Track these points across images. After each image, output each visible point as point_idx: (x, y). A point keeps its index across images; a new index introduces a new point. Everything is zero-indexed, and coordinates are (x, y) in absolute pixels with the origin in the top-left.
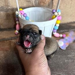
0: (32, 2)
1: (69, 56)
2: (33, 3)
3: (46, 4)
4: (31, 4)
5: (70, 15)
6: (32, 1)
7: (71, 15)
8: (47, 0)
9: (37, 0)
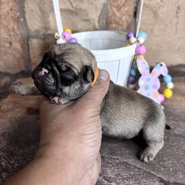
0: (92, 21)
2: (94, 24)
3: (122, 25)
4: (92, 25)
5: (177, 48)
6: (94, 20)
7: (179, 49)
8: (124, 18)
9: (104, 19)
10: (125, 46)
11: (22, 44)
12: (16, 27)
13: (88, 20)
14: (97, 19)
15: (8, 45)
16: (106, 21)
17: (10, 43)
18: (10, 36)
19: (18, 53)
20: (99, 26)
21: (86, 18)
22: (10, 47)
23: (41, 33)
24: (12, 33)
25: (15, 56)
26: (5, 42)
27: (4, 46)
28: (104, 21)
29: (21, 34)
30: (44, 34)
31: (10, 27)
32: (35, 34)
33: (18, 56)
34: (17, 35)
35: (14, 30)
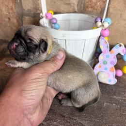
0: (72, 5)
1: (114, 97)
3: (96, 9)
4: (72, 8)
6: (74, 4)
8: (98, 4)
9: (82, 3)
10: (92, 29)
11: (17, 20)
12: (13, 7)
13: (69, 4)
14: (76, 3)
15: (7, 20)
16: (84, 6)
17: (9, 19)
18: (9, 13)
19: (14, 26)
20: (78, 10)
21: (67, 2)
22: (9, 22)
23: (32, 12)
24: (11, 11)
25: (12, 28)
26: (5, 17)
27: (5, 21)
28: (82, 5)
29: (17, 12)
30: (34, 13)
31: (9, 6)
32: (27, 12)
33: (14, 28)
34: (14, 13)
35: (12, 9)
